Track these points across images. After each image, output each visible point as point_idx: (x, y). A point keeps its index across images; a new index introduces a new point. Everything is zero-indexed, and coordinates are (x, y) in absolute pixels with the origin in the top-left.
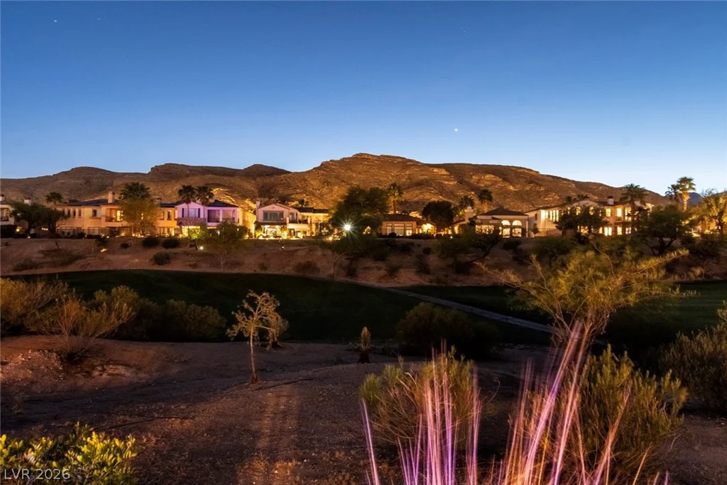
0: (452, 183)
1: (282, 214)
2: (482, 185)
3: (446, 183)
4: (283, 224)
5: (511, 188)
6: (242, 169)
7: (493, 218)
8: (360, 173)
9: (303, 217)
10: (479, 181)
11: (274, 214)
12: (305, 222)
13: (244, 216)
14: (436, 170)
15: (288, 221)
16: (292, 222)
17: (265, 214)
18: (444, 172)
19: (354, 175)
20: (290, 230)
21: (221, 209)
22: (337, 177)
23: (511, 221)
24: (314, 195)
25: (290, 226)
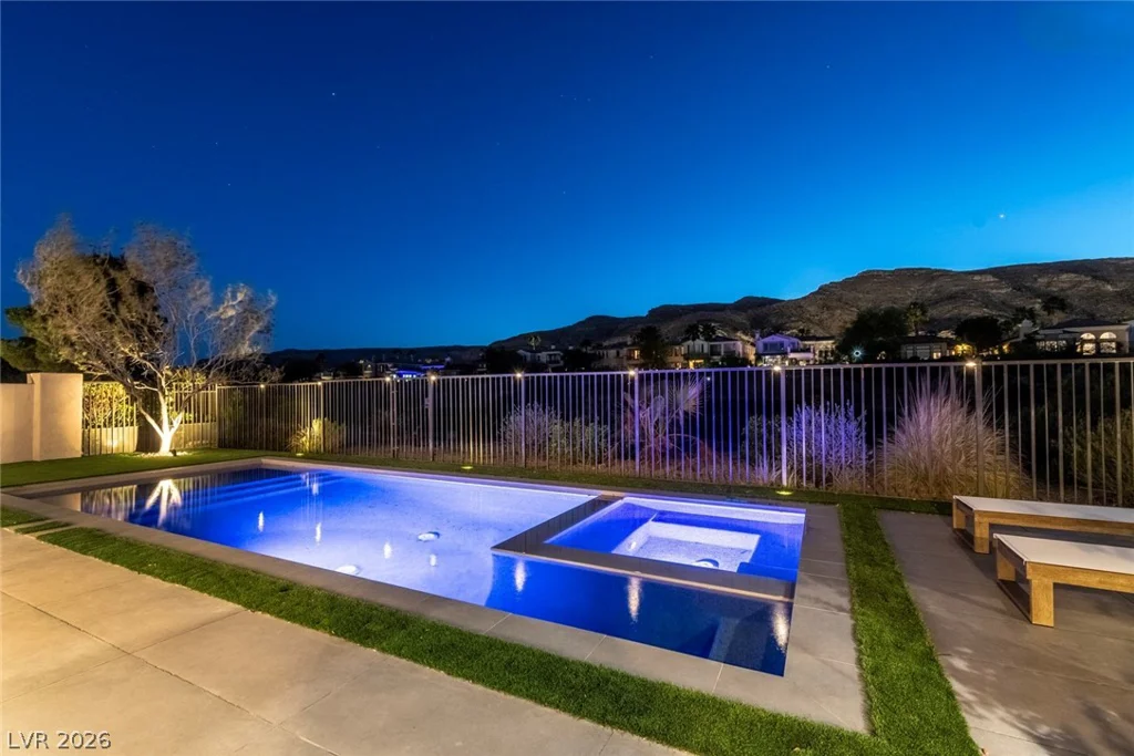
0: (1003, 291)
1: (782, 344)
2: (1055, 289)
3: (994, 291)
4: (784, 354)
5: (1109, 288)
6: (732, 302)
7: (1065, 332)
8: (868, 293)
9: (805, 345)
10: (1049, 284)
11: (773, 345)
12: (808, 350)
13: (744, 348)
14: (977, 278)
15: (789, 350)
16: (793, 351)
17: (765, 345)
18: (990, 278)
19: (861, 296)
20: (792, 359)
21: (723, 344)
22: (840, 300)
23: (1098, 334)
24: (811, 322)
25: (792, 356)
